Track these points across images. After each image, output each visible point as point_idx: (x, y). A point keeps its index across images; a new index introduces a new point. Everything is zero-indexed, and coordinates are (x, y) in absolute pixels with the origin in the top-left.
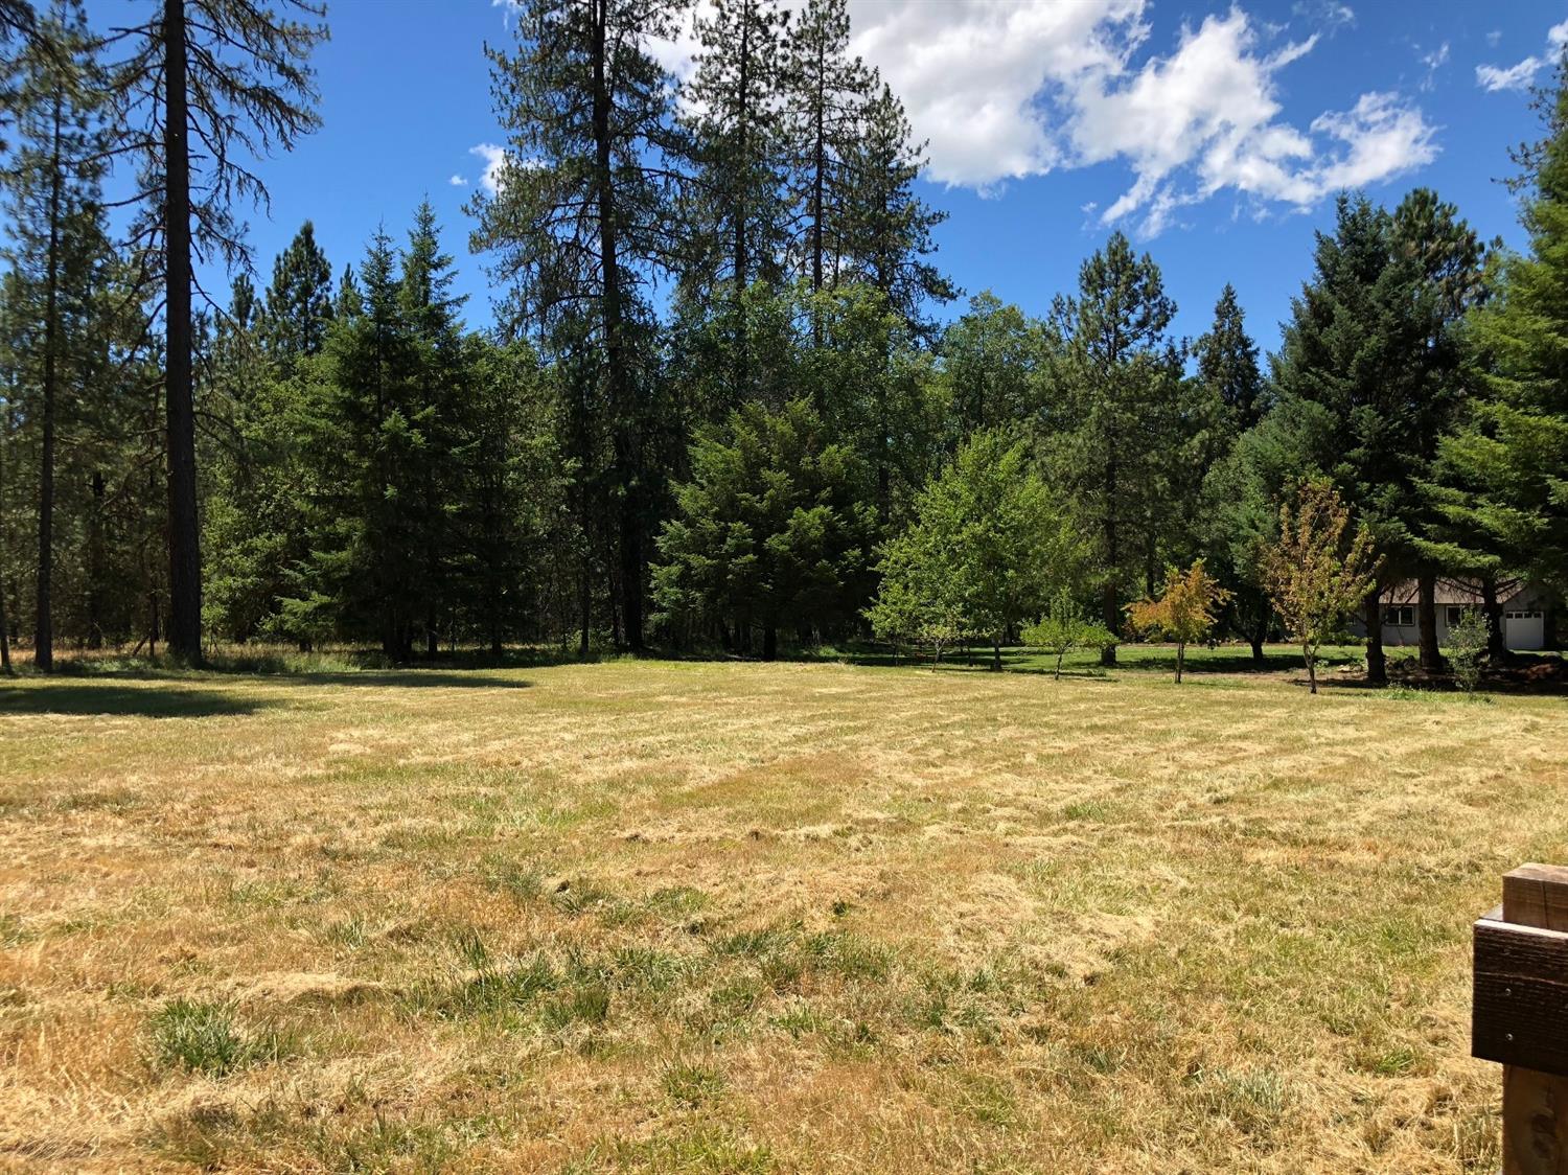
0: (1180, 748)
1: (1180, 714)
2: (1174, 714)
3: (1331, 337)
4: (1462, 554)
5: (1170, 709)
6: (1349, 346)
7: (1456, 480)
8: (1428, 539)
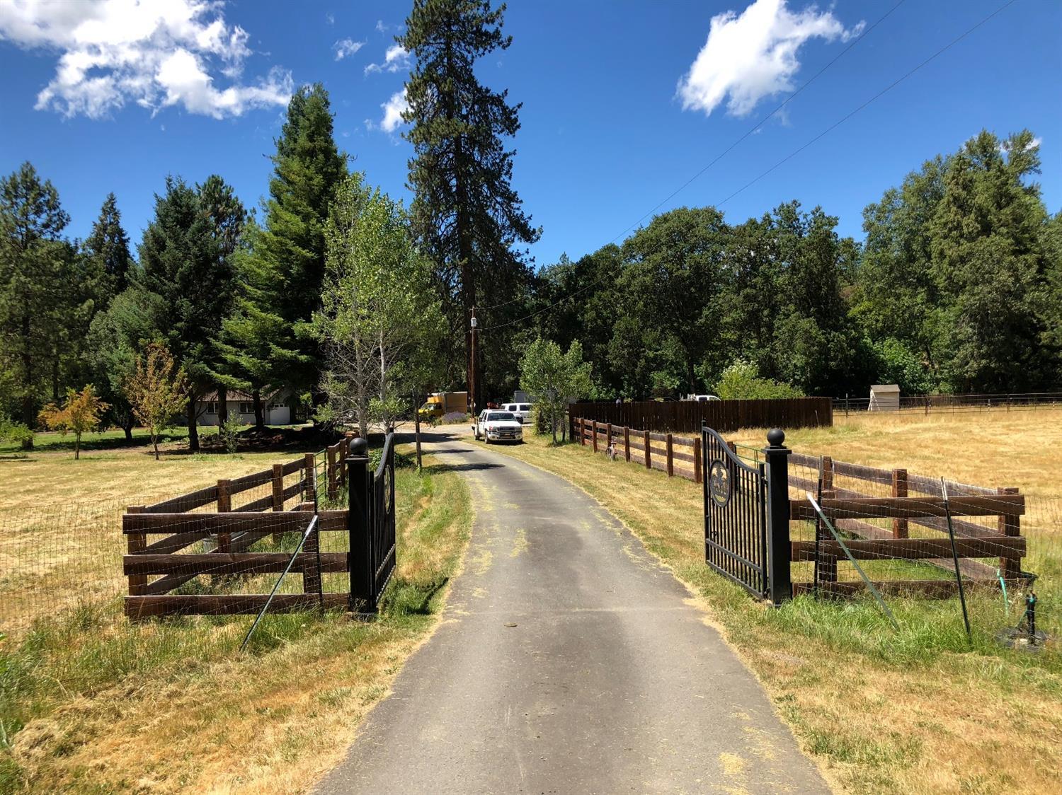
0: (79, 497)
1: (79, 479)
2: (74, 479)
3: (165, 257)
4: (234, 381)
5: (72, 477)
6: (174, 264)
7: (231, 341)
8: (217, 372)
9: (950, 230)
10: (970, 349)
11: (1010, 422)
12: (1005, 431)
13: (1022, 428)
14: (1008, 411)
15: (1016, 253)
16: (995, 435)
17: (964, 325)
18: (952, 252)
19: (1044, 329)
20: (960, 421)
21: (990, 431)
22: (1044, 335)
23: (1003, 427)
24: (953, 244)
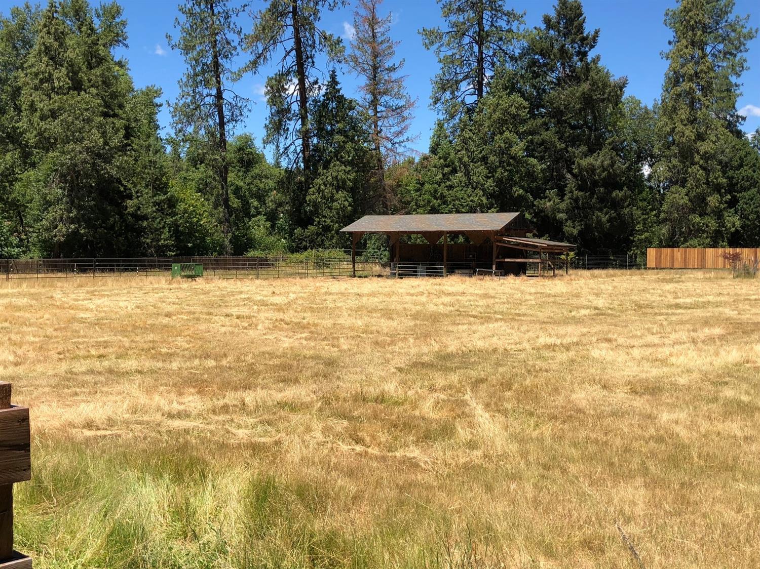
9: (42, 82)
10: (60, 212)
11: (96, 288)
12: (89, 296)
13: (106, 293)
14: (95, 276)
15: (105, 115)
16: (77, 300)
17: (54, 185)
18: (44, 105)
19: (130, 197)
20: (44, 286)
21: (73, 296)
22: (129, 203)
23: (88, 292)
24: (44, 97)
